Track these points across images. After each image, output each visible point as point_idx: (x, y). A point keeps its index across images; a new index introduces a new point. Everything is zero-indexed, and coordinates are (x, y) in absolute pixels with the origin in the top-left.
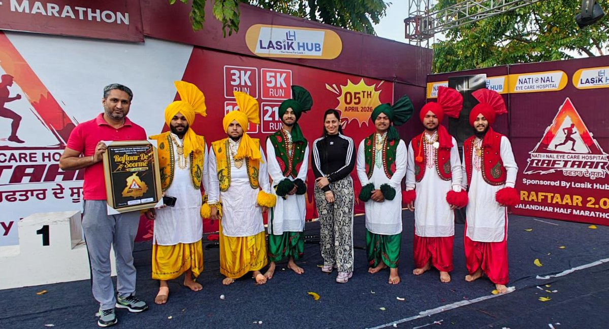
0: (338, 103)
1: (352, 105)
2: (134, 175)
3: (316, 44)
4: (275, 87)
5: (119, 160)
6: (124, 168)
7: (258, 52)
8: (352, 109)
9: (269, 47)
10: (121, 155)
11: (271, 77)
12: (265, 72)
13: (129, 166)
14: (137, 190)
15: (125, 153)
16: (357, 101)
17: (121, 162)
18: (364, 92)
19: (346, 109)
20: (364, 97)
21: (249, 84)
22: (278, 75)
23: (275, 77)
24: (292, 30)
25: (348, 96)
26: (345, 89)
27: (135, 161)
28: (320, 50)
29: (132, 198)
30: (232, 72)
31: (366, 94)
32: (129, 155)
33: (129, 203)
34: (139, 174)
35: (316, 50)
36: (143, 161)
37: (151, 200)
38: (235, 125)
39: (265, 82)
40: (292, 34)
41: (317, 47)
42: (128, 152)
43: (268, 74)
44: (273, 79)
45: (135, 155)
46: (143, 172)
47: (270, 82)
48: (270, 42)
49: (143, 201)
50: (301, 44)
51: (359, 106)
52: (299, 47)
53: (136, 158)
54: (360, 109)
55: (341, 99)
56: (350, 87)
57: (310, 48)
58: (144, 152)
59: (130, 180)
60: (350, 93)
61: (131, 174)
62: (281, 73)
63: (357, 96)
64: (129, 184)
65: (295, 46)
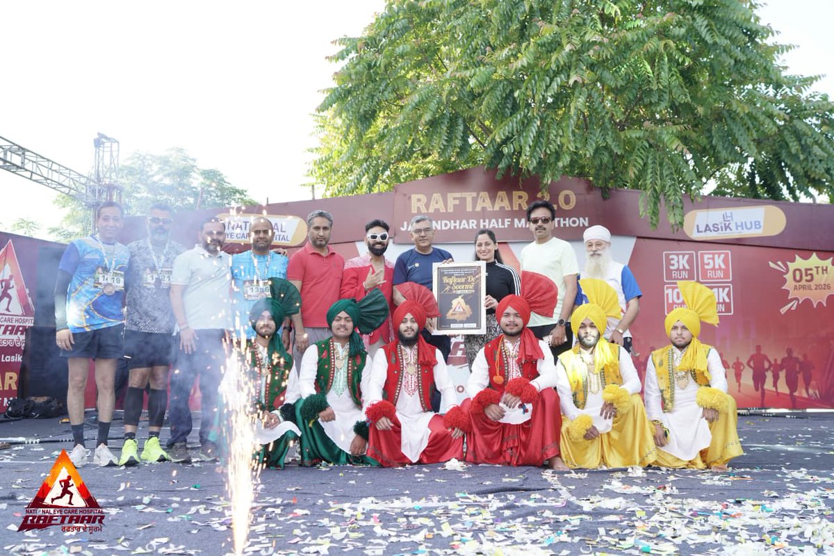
0: (785, 281)
1: (803, 282)
2: (460, 297)
3: (755, 222)
4: (714, 269)
5: (447, 281)
6: (451, 290)
7: (695, 236)
8: (804, 287)
9: (706, 230)
10: (450, 276)
11: (709, 259)
12: (702, 255)
13: (456, 287)
14: (461, 313)
15: (453, 275)
16: (809, 278)
17: (448, 284)
18: (817, 268)
19: (795, 288)
20: (818, 273)
21: (687, 267)
22: (716, 256)
23: (713, 259)
24: (728, 211)
25: (798, 273)
26: (792, 266)
27: (462, 284)
28: (760, 227)
29: (455, 321)
30: (671, 257)
31: (820, 270)
32: (457, 277)
33: (452, 326)
34: (465, 297)
35: (756, 228)
36: (470, 283)
37: (474, 325)
38: (679, 329)
39: (703, 264)
40: (729, 215)
41: (757, 224)
42: (456, 273)
43: (706, 257)
44: (711, 261)
45: (463, 277)
46: (469, 295)
47: (708, 264)
48: (707, 226)
49: (466, 325)
50: (739, 224)
51: (812, 284)
52: (737, 227)
53: (463, 280)
54: (813, 287)
55: (789, 277)
56: (799, 263)
57: (749, 226)
58: (471, 274)
59: (455, 302)
60: (800, 270)
61: (456, 296)
62: (719, 254)
63: (809, 272)
64: (453, 306)
65: (733, 226)
